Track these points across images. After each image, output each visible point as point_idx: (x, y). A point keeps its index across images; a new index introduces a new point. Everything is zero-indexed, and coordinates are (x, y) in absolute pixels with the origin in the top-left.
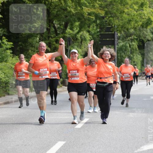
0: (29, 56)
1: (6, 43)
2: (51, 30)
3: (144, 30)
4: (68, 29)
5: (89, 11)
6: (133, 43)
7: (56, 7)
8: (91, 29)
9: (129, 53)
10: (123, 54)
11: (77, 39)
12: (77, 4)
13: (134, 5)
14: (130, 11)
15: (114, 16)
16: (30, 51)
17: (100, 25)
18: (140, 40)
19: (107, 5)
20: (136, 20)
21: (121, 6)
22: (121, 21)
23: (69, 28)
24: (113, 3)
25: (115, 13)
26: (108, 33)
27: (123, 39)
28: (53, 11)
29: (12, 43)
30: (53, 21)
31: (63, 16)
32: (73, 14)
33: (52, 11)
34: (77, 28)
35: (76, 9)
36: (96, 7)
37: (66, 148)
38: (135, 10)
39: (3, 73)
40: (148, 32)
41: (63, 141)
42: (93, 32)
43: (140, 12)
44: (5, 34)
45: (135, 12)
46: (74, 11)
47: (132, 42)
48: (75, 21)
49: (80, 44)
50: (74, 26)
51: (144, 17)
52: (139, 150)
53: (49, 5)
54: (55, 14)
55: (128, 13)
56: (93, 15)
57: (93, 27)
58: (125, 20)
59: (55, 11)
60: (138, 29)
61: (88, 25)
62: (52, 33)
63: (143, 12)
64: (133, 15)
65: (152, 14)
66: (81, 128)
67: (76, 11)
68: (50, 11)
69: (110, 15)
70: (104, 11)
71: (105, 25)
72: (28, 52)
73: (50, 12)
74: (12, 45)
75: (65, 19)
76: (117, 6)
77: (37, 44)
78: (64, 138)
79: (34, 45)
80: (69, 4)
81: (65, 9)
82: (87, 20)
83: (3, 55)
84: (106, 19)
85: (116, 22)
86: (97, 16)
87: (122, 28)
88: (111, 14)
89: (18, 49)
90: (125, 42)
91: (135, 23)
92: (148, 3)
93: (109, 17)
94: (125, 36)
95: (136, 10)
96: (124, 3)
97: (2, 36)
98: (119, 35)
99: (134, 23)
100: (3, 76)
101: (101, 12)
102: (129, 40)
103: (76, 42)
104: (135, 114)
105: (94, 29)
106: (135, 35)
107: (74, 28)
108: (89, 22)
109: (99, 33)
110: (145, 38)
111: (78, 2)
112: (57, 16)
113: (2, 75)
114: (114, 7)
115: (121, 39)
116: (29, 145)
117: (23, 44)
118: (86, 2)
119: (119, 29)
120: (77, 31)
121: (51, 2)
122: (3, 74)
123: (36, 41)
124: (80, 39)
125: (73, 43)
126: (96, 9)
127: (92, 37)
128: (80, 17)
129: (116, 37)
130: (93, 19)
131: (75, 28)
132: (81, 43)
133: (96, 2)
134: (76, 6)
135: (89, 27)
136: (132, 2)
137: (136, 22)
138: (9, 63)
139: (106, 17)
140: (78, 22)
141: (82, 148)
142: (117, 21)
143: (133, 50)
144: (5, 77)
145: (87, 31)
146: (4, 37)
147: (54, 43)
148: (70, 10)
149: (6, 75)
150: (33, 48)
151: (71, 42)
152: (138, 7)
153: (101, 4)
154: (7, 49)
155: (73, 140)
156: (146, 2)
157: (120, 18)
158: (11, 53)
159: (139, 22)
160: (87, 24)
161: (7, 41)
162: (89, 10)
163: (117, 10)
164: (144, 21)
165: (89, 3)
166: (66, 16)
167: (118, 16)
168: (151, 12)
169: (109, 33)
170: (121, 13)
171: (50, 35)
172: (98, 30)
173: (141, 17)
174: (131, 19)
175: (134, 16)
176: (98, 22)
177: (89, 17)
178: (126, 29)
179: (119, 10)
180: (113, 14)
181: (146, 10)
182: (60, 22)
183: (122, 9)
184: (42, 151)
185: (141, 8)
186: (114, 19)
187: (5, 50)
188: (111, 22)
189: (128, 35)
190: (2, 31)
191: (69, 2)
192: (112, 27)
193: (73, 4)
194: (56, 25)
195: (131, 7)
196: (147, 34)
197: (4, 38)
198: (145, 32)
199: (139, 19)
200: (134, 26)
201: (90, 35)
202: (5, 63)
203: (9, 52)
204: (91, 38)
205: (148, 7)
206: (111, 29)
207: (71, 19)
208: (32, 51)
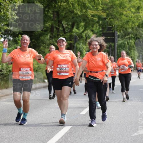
2: (60, 29)
3: (140, 30)
4: (74, 28)
5: (92, 14)
6: (131, 41)
7: (65, 10)
9: (128, 50)
10: (122, 50)
11: (82, 37)
13: (131, 8)
14: (129, 13)
15: (115, 18)
16: (42, 47)
17: (102, 25)
18: (137, 38)
19: (108, 8)
20: (133, 21)
21: (120, 9)
22: (120, 22)
23: (75, 28)
24: (113, 6)
25: (115, 15)
26: (109, 32)
27: (122, 37)
30: (62, 22)
31: (70, 17)
32: (79, 16)
33: (61, 13)
34: (82, 28)
35: (81, 11)
36: (98, 10)
37: (73, 132)
38: (132, 12)
41: (70, 126)
42: (96, 31)
43: (137, 14)
45: (133, 14)
46: (80, 13)
47: (129, 40)
48: (81, 22)
49: (85, 41)
50: (80, 26)
51: (140, 19)
53: (58, 8)
54: (64, 16)
55: (126, 15)
56: (96, 17)
57: (97, 27)
58: (124, 21)
59: (63, 13)
60: (135, 28)
62: (61, 32)
63: (139, 14)
64: (131, 16)
66: (86, 114)
69: (111, 17)
70: (106, 13)
71: (106, 25)
72: (40, 48)
75: (72, 20)
76: (117, 9)
77: (48, 41)
78: (70, 123)
79: (45, 42)
81: (72, 11)
82: (91, 21)
84: (107, 20)
85: (116, 23)
86: (100, 18)
87: (121, 28)
88: (111, 15)
90: (124, 40)
93: (110, 19)
94: (124, 35)
96: (123, 6)
97: (18, 34)
98: (119, 33)
101: (103, 15)
102: (127, 39)
103: (82, 39)
104: (133, 102)
106: (133, 34)
108: (93, 23)
109: (101, 32)
111: (83, 6)
114: (115, 9)
115: (120, 37)
117: (36, 41)
118: (90, 6)
119: (119, 28)
120: (82, 30)
121: (60, 5)
123: (47, 39)
124: (85, 37)
125: (79, 40)
126: (99, 12)
128: (85, 18)
129: (116, 36)
130: (96, 20)
131: (81, 28)
133: (99, 5)
134: (81, 9)
135: (93, 27)
136: (129, 6)
137: (133, 23)
139: (107, 18)
140: (84, 22)
141: (86, 132)
142: (117, 22)
143: (130, 47)
145: (91, 30)
148: (76, 12)
150: (45, 45)
151: (77, 40)
152: (135, 10)
153: (103, 8)
156: (142, 6)
157: (119, 19)
159: (135, 23)
160: (91, 25)
162: (92, 12)
163: (117, 12)
164: (140, 22)
165: (93, 6)
166: (73, 18)
167: (118, 17)
169: (110, 32)
170: (120, 15)
171: (59, 34)
172: (101, 29)
173: (137, 18)
174: (129, 21)
175: (131, 17)
176: (101, 22)
177: (92, 19)
178: (124, 28)
179: (118, 12)
180: (113, 16)
181: (142, 13)
182: (68, 23)
183: (121, 12)
184: (51, 134)
185: (138, 11)
186: (115, 20)
188: (112, 23)
189: (126, 34)
191: (75, 5)
192: (113, 27)
193: (79, 7)
194: (64, 25)
195: (129, 9)
198: (141, 32)
199: (136, 20)
200: (132, 26)
201: (93, 33)
206: (111, 29)
207: (78, 20)
208: (43, 47)
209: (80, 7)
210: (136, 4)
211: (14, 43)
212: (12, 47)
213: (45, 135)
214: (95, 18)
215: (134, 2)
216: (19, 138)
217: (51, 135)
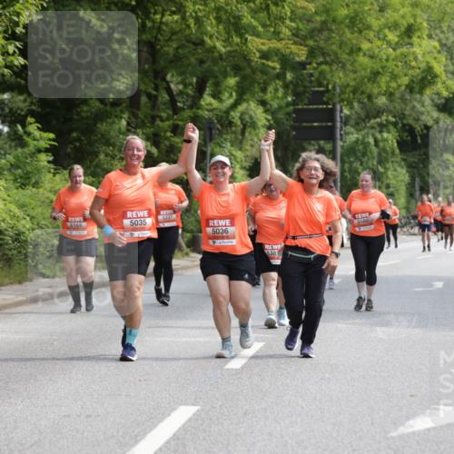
0: (99, 170)
1: (37, 134)
2: (160, 99)
3: (415, 100)
4: (205, 96)
5: (264, 48)
6: (385, 135)
7: (174, 37)
8: (268, 96)
9: (375, 163)
10: (357, 165)
11: (231, 124)
12: (231, 28)
13: (387, 31)
14: (377, 47)
15: (335, 61)
16: (102, 156)
17: (294, 85)
18: (404, 125)
19: (313, 31)
20: (392, 73)
21: (352, 33)
22: (352, 76)
23: (209, 95)
24: (329, 25)
25: (336, 54)
26: (315, 107)
27: (357, 124)
28: (164, 46)
29: (52, 136)
30: (166, 75)
31: (193, 60)
32: (221, 55)
33: (162, 47)
34: (231, 95)
35: (227, 41)
36: (282, 36)
37: (202, 425)
38: (389, 43)
39: (28, 215)
40: (426, 104)
41: (193, 405)
42: (275, 105)
43: (404, 50)
44: (33, 111)
45: (391, 50)
46: (224, 47)
47: (381, 132)
48: (225, 75)
49: (240, 137)
50: (223, 87)
51: (413, 64)
52: (402, 430)
53: (154, 32)
54: (171, 56)
55: (372, 54)
56: (276, 58)
57: (276, 90)
58: (363, 73)
59: (171, 46)
60: (398, 95)
61: (262, 85)
62: (163, 107)
63: (412, 50)
64: (385, 57)
65: (436, 55)
66: (242, 368)
67: (227, 46)
68: (158, 47)
69: (321, 59)
70: (306, 46)
71: (307, 84)
72: (97, 160)
73: (159, 50)
74: (53, 140)
75: (199, 68)
76: (341, 33)
77: (121, 136)
78: (193, 398)
79: (112, 140)
80: (209, 28)
81: (198, 41)
82: (258, 73)
83: (29, 168)
84: (309, 68)
85: (338, 78)
86: (286, 61)
87: (354, 94)
88: (324, 54)
89: (69, 150)
90: (363, 133)
91: (390, 81)
92: (425, 24)
93: (319, 64)
94: (363, 115)
95: (393, 46)
96: (360, 26)
97: (26, 116)
98: (346, 111)
99: (388, 79)
100: (27, 226)
101: (297, 51)
102: (372, 128)
103: (229, 131)
104: (392, 330)
105: (277, 95)
106: (390, 112)
107: (223, 94)
108: (265, 77)
109: (292, 108)
110: (418, 120)
111: (233, 24)
112: (176, 61)
113: (23, 222)
114: (334, 35)
115: (352, 122)
116: (99, 415)
117: (83, 138)
118: (255, 23)
119: (347, 95)
120: (231, 101)
121: (161, 23)
122: (28, 218)
123: (120, 129)
124: (239, 123)
125: (221, 133)
126: (284, 42)
127: (273, 118)
128: (239, 64)
129: (338, 119)
130: (274, 68)
131: (227, 95)
132: (243, 133)
134: (228, 33)
135: (264, 90)
136: (380, 23)
137: (394, 77)
138: (45, 189)
139: (310, 63)
140: (235, 76)
141: (245, 425)
142: (341, 75)
143: (384, 155)
144: (33, 229)
145: (258, 101)
146: (32, 117)
147: (169, 134)
148: (212, 44)
149: (35, 223)
150: (111, 148)
151: (213, 132)
152: (398, 36)
153: (298, 29)
154: (39, 151)
155: (220, 403)
156: (421, 23)
157: (348, 66)
158: (49, 162)
159: (400, 78)
160: (259, 84)
161: (38, 128)
162: (263, 44)
163: (341, 44)
164: (415, 74)
165: (264, 26)
166: (202, 62)
167: (344, 60)
168: (434, 50)
169: (321, 107)
170: (351, 52)
171: (156, 113)
172: (290, 99)
173: (406, 62)
174: (380, 70)
175: (387, 60)
176: (289, 76)
177: (263, 64)
178: (364, 96)
179: (346, 44)
180: (330, 55)
181: (420, 46)
182: (186, 78)
183: (354, 42)
184: (133, 432)
185: (406, 40)
186: (334, 68)
187: (34, 153)
188: (325, 78)
189: (371, 113)
190: (25, 101)
191: (209, 22)
192: (328, 91)
193: (221, 27)
194: (172, 86)
195: (380, 35)
196: (423, 109)
197: (30, 119)
198: (418, 106)
199: (400, 68)
200: (388, 87)
201: (266, 111)
202: (34, 190)
203: (44, 159)
204: (268, 120)
205: (426, 37)
206: (323, 96)
207: (216, 69)
208: (107, 155)
209: (225, 29)
210: (403, 17)
211: (13, 144)
212: (8, 156)
213: (113, 436)
214: (270, 64)
215: (395, 10)
216: (32, 446)
217: (133, 434)
